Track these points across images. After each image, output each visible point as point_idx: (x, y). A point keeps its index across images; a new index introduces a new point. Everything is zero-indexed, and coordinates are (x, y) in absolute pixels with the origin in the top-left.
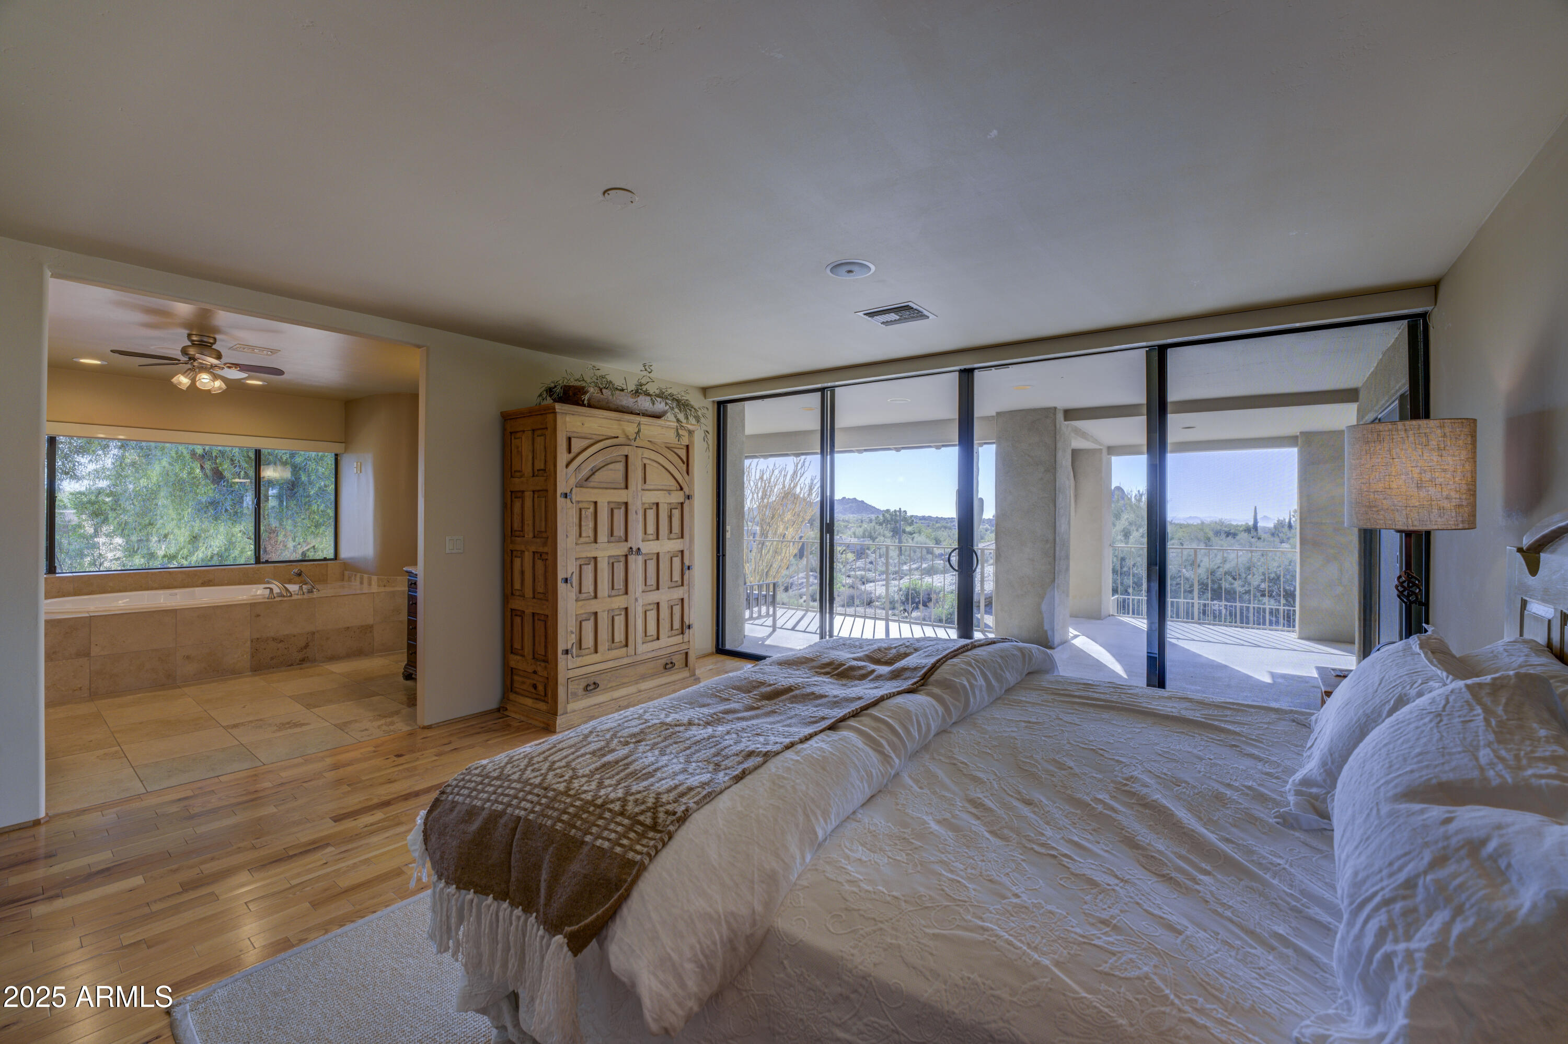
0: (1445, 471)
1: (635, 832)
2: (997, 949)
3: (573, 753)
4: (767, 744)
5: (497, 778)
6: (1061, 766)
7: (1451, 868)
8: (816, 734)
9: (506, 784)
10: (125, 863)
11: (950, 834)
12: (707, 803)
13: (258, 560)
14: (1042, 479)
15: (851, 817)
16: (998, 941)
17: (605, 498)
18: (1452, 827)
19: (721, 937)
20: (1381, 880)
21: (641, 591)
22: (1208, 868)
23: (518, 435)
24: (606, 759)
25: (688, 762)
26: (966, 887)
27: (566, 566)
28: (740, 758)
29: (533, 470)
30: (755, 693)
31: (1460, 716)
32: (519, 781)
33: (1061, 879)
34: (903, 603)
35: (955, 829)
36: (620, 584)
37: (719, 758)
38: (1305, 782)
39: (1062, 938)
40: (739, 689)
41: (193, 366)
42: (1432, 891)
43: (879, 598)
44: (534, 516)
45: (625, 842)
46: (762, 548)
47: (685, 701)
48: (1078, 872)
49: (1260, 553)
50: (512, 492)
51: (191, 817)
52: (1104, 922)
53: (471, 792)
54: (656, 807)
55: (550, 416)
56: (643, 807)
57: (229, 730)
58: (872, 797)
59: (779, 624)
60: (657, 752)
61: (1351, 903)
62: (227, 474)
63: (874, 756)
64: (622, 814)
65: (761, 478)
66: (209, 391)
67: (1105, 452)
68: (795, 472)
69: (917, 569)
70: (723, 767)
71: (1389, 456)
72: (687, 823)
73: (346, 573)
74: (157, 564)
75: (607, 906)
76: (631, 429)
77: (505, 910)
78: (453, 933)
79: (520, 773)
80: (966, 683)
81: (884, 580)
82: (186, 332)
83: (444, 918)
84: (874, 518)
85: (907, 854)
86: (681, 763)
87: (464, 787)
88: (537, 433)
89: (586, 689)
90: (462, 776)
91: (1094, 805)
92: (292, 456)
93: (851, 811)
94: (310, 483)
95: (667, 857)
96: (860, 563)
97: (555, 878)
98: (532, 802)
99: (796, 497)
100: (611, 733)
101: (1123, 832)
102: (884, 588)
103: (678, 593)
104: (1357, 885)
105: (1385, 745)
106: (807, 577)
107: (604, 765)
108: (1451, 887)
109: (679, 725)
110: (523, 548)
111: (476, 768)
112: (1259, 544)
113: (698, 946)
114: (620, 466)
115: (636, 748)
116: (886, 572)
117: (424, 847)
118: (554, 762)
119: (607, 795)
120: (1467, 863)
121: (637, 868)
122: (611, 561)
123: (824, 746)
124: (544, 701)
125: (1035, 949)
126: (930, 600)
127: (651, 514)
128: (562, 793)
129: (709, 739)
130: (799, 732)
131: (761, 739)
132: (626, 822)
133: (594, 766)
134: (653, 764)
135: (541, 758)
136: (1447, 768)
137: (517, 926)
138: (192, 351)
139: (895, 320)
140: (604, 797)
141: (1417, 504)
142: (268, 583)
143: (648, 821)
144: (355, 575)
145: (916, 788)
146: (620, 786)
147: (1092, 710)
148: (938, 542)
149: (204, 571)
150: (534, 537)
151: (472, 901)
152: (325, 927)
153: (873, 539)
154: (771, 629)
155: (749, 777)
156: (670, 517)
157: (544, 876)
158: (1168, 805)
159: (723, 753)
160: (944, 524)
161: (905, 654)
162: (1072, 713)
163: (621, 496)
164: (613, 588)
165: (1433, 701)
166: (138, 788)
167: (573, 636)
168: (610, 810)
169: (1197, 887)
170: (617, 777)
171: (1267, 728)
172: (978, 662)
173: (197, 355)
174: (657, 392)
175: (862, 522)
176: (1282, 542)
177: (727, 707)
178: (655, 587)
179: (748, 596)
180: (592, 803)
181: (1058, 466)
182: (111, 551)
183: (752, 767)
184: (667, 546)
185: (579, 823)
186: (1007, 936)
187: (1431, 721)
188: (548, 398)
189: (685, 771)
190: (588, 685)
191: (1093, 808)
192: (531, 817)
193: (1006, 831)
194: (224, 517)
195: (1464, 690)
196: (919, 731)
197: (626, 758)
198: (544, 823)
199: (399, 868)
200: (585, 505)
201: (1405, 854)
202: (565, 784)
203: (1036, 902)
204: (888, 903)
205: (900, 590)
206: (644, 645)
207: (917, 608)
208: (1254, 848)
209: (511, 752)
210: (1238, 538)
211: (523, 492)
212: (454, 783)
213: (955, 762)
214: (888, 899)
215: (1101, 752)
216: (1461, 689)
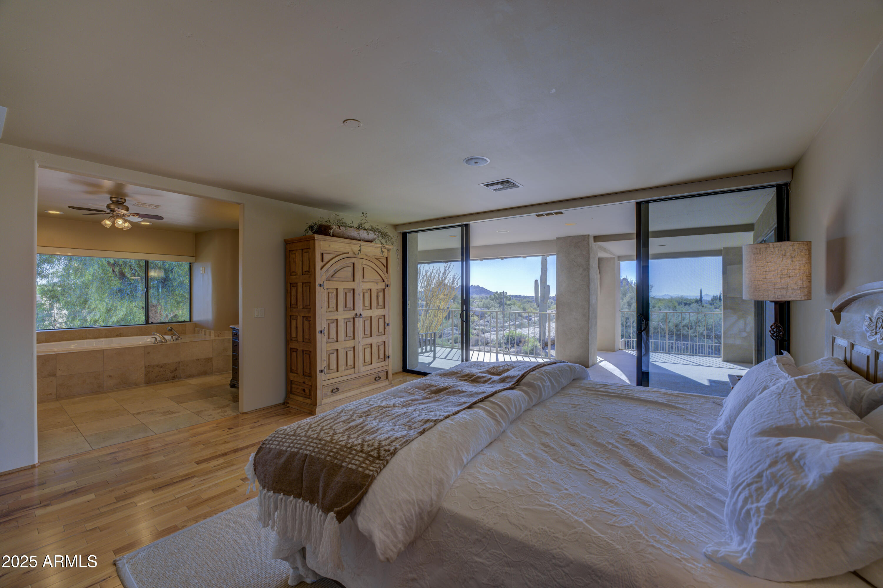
0: (794, 269)
1: (369, 460)
2: (556, 515)
3: (333, 422)
4: (436, 416)
5: (293, 435)
6: (591, 426)
7: (779, 466)
8: (461, 410)
9: (298, 438)
10: (84, 487)
11: (532, 460)
12: (406, 446)
13: (147, 322)
14: (581, 274)
15: (481, 452)
16: (557, 511)
17: (342, 287)
18: (780, 447)
19: (415, 512)
20: (747, 474)
21: (362, 337)
22: (665, 475)
23: (294, 252)
24: (351, 424)
25: (394, 425)
26: (540, 485)
27: (321, 324)
28: (422, 423)
29: (302, 271)
30: (428, 390)
31: (789, 395)
32: (305, 436)
33: (589, 481)
34: (506, 344)
35: (535, 458)
36: (350, 334)
37: (411, 423)
38: (718, 433)
39: (589, 509)
40: (419, 388)
41: (112, 214)
42: (769, 477)
43: (492, 341)
44: (303, 297)
45: (364, 465)
46: (427, 314)
47: (391, 395)
48: (597, 478)
49: (703, 315)
50: (290, 283)
51: (118, 463)
52: (610, 501)
53: (279, 443)
54: (379, 448)
55: (312, 242)
56: (372, 448)
57: (135, 416)
58: (491, 443)
59: (437, 356)
60: (377, 421)
61: (732, 487)
62: (128, 275)
63: (492, 422)
64: (361, 451)
65: (426, 274)
66: (122, 229)
67: (616, 259)
68: (445, 271)
69: (513, 325)
70: (413, 428)
71: (765, 261)
72: (396, 456)
73: (197, 329)
74: (88, 325)
75: (356, 497)
76: (356, 248)
77: (300, 503)
78: (272, 516)
79: (305, 432)
80: (540, 384)
81: (495, 331)
82: (109, 196)
83: (266, 509)
84: (489, 297)
85: (510, 470)
86: (390, 426)
87: (275, 440)
88: (304, 251)
89: (332, 391)
90: (273, 435)
91: (607, 445)
92: (164, 263)
93: (480, 450)
94: (175, 279)
95: (386, 472)
96: (481, 322)
97: (327, 485)
98: (313, 447)
99: (445, 285)
100: (352, 411)
101: (622, 458)
102: (495, 335)
103: (383, 338)
104: (735, 478)
105: (754, 410)
106: (452, 330)
107: (350, 428)
108: (778, 476)
109: (389, 407)
110: (297, 314)
111: (281, 431)
112: (704, 310)
113: (403, 517)
114: (350, 269)
115: (366, 419)
116: (496, 327)
117: (254, 472)
118: (323, 427)
119: (353, 442)
120: (786, 463)
121: (371, 478)
122: (345, 321)
123: (466, 416)
124: (309, 398)
125: (576, 514)
126: (520, 342)
127: (367, 295)
128: (329, 442)
129: (405, 414)
130: (452, 410)
131: (433, 414)
132: (364, 455)
133: (344, 428)
134: (376, 426)
135: (316, 425)
136: (781, 419)
137: (307, 511)
138: (112, 207)
139: (501, 188)
140: (351, 443)
141: (780, 287)
142: (154, 335)
143: (376, 455)
144: (202, 330)
145: (514, 438)
146: (359, 438)
147: (607, 398)
148: (524, 309)
149: (117, 328)
150: (303, 308)
151: (282, 499)
152: (196, 519)
153: (488, 308)
154: (432, 359)
155: (427, 432)
156: (378, 297)
157: (321, 484)
158: (646, 445)
159: (413, 421)
160: (528, 299)
161: (507, 369)
162: (597, 400)
163: (350, 285)
164: (346, 336)
165: (778, 388)
166: (87, 447)
167: (325, 362)
168: (355, 450)
169: (659, 484)
170: (357, 434)
171: (700, 406)
172: (546, 373)
173: (116, 209)
174: (370, 228)
175: (482, 299)
176: (716, 308)
177: (413, 398)
178: (369, 335)
179: (420, 340)
180: (345, 446)
181: (590, 268)
182: (61, 318)
183: (428, 427)
184: (376, 313)
185: (339, 457)
186: (561, 509)
187: (775, 397)
188: (310, 232)
189: (393, 430)
190: (333, 390)
191: (607, 447)
192: (313, 454)
193: (561, 459)
194: (127, 298)
195: (793, 382)
196: (516, 409)
197: (362, 424)
198: (320, 457)
199: (234, 488)
200: (331, 290)
201: (758, 462)
202: (330, 437)
203: (576, 492)
204: (501, 494)
205: (504, 336)
206: (364, 367)
207: (513, 346)
208: (689, 466)
209: (300, 422)
210: (691, 306)
211: (297, 283)
212: (270, 438)
213: (535, 425)
214: (501, 492)
215: (612, 419)
216: (792, 381)
